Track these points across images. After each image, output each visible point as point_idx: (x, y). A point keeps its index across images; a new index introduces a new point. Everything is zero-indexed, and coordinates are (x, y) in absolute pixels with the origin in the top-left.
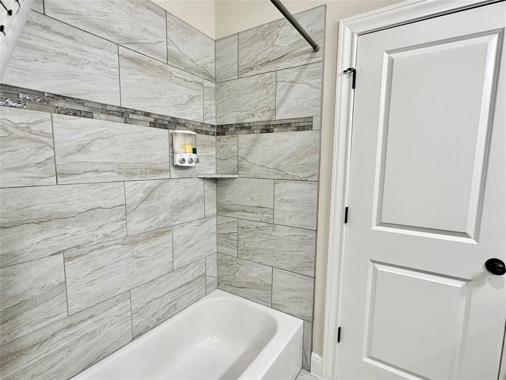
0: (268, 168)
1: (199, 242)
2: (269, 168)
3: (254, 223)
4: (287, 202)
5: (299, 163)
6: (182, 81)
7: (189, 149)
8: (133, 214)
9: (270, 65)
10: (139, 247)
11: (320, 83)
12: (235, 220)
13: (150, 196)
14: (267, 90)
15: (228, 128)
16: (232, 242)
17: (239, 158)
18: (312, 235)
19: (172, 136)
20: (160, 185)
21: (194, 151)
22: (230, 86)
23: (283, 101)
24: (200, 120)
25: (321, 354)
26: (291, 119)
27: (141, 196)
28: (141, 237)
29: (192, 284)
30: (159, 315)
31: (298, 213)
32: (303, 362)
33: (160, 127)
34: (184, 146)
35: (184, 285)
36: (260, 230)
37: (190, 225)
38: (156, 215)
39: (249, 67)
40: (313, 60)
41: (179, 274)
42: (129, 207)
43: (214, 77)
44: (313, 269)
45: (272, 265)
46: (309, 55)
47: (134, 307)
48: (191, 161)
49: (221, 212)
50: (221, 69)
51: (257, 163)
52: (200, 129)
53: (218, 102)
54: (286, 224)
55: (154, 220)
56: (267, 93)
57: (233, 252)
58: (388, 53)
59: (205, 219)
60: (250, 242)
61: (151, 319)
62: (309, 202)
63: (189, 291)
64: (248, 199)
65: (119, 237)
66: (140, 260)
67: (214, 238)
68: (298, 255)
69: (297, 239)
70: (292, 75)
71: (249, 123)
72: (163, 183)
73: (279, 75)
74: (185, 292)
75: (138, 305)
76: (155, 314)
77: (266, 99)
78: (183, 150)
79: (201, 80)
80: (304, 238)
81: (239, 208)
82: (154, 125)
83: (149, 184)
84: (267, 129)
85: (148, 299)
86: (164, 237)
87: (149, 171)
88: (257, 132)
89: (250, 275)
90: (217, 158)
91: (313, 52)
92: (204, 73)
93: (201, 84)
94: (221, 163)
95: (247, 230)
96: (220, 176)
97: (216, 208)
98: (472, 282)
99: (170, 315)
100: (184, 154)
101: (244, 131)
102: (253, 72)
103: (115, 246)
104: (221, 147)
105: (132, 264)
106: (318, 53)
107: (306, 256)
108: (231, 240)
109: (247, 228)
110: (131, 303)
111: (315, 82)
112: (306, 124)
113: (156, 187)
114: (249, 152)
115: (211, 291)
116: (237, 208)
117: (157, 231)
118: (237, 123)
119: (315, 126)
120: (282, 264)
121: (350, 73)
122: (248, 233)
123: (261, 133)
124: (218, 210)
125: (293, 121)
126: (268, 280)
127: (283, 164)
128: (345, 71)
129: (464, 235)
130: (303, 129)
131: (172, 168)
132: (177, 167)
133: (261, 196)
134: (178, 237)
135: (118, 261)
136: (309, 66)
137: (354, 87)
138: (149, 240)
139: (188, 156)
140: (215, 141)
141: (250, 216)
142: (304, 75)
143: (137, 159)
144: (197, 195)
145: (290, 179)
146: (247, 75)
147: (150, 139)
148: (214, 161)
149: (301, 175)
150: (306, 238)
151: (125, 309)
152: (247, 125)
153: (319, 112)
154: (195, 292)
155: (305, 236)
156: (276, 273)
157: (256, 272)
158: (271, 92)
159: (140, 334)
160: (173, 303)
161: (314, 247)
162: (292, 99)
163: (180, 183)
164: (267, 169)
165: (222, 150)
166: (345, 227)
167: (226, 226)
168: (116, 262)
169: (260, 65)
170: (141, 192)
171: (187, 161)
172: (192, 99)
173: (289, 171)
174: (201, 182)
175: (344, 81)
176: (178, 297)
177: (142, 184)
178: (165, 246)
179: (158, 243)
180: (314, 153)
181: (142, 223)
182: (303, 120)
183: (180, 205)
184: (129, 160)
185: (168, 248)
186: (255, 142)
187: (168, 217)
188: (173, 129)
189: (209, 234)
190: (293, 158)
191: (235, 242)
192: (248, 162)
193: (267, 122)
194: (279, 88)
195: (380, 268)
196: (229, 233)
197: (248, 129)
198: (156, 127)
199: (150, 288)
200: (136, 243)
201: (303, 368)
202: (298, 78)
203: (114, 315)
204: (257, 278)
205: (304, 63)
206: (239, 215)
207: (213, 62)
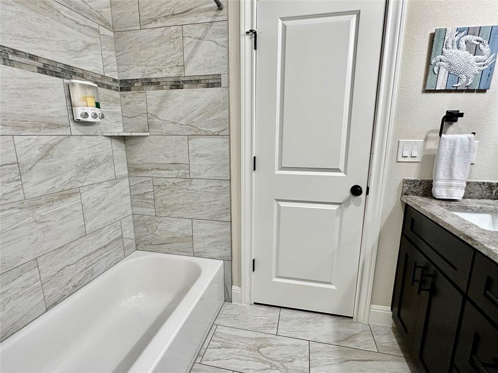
0: (180, 124)
1: (112, 204)
2: (182, 125)
3: (170, 180)
4: (201, 156)
5: (211, 119)
6: (72, 24)
7: (92, 102)
8: (30, 174)
9: (176, 18)
10: (42, 211)
11: (226, 41)
12: (150, 179)
13: (48, 154)
14: (174, 44)
15: (134, 84)
16: (148, 201)
17: (149, 115)
18: (226, 184)
19: (68, 87)
20: (60, 141)
21: (98, 105)
22: (132, 37)
23: (191, 57)
24: (99, 71)
25: (240, 286)
26: (200, 76)
27: (37, 153)
28: (43, 199)
29: (109, 248)
30: (75, 282)
31: (213, 166)
32: (225, 296)
33: (52, 75)
34: (85, 99)
35: (100, 249)
36: (177, 186)
37: (100, 187)
38: (59, 175)
39: (152, 18)
40: (218, 19)
41: (94, 237)
42: (23, 166)
43: (112, 25)
44: (229, 214)
45: (192, 217)
46: (214, 13)
47: (43, 276)
48: (95, 116)
49: (134, 173)
50: (119, 17)
51: (168, 120)
52: (102, 82)
53: (118, 54)
54: (202, 177)
55: (57, 181)
56: (174, 48)
57: (150, 211)
58: (282, 20)
59: (116, 180)
60: (167, 199)
61: (67, 287)
62: (222, 155)
63: (106, 254)
64: (162, 156)
65: (14, 200)
66: (45, 225)
67: (128, 200)
68: (215, 204)
69: (213, 190)
70: (199, 32)
71: (157, 78)
72: (63, 140)
73: (185, 31)
74: (101, 256)
75: (48, 274)
76: (70, 281)
77: (174, 54)
78: (85, 103)
79: (96, 26)
80: (220, 188)
81: (154, 166)
82: (43, 70)
83: (45, 140)
84: (177, 85)
85: (60, 267)
86: (71, 199)
87: (44, 125)
88: (167, 88)
89: (170, 230)
90: (123, 116)
91: (217, 10)
92: (99, 18)
93: (97, 31)
94: (128, 120)
95: (163, 187)
96: (129, 134)
97: (127, 169)
98: (343, 204)
99: (87, 281)
100: (85, 107)
101: (152, 87)
102: (157, 24)
103: (10, 211)
104: (127, 103)
105: (34, 230)
106: (223, 12)
107: (223, 204)
108: (147, 199)
109: (163, 186)
110: (39, 272)
111: (221, 40)
112: (215, 81)
113: (54, 144)
114: (160, 108)
115: (129, 253)
116: (150, 167)
117: (62, 193)
118: (143, 78)
119: (224, 83)
120: (201, 214)
121: (252, 35)
122: (165, 190)
123: (171, 89)
124: (129, 171)
125: (202, 78)
126: (188, 232)
127: (195, 120)
128: (247, 32)
129: (338, 170)
130: (212, 85)
131: (72, 124)
132: (78, 122)
133: (175, 153)
134: (88, 199)
135: (17, 228)
136: (215, 24)
137: (255, 49)
138: (53, 203)
139: (91, 110)
140: (119, 97)
141: (165, 173)
142: (210, 32)
143: (26, 110)
144: (105, 155)
145: (203, 134)
146: (150, 26)
147: (40, 88)
148: (120, 119)
149: (213, 130)
150: (222, 187)
151: (33, 279)
152: (155, 81)
153: (227, 70)
154: (112, 255)
155: (221, 186)
156: (196, 224)
157: (176, 227)
158: (179, 47)
159: (55, 304)
160: (90, 268)
161: (229, 195)
162: (199, 56)
163: (84, 141)
164: (180, 126)
165: (128, 106)
166: (254, 175)
167: (140, 185)
168: (14, 229)
169: (165, 17)
170: (37, 149)
171: (90, 115)
172: (88, 46)
173: (201, 126)
174: (108, 141)
175: (247, 41)
176: (94, 262)
177: (37, 140)
178: (74, 209)
179: (64, 206)
180: (224, 109)
181: (41, 185)
182: (212, 77)
183: (86, 165)
184: (17, 111)
185: (78, 211)
186: (164, 99)
187: (73, 178)
188: (69, 79)
189: (121, 196)
190: (205, 114)
191: (152, 201)
192: (159, 119)
193: (177, 78)
194: (187, 43)
195: (282, 204)
196: (145, 193)
197: (156, 84)
198: (47, 74)
199: (60, 255)
200: (38, 206)
201: (225, 301)
202: (204, 35)
203: (20, 286)
204: (178, 232)
205: (209, 20)
206: (154, 173)
207: (108, 7)
